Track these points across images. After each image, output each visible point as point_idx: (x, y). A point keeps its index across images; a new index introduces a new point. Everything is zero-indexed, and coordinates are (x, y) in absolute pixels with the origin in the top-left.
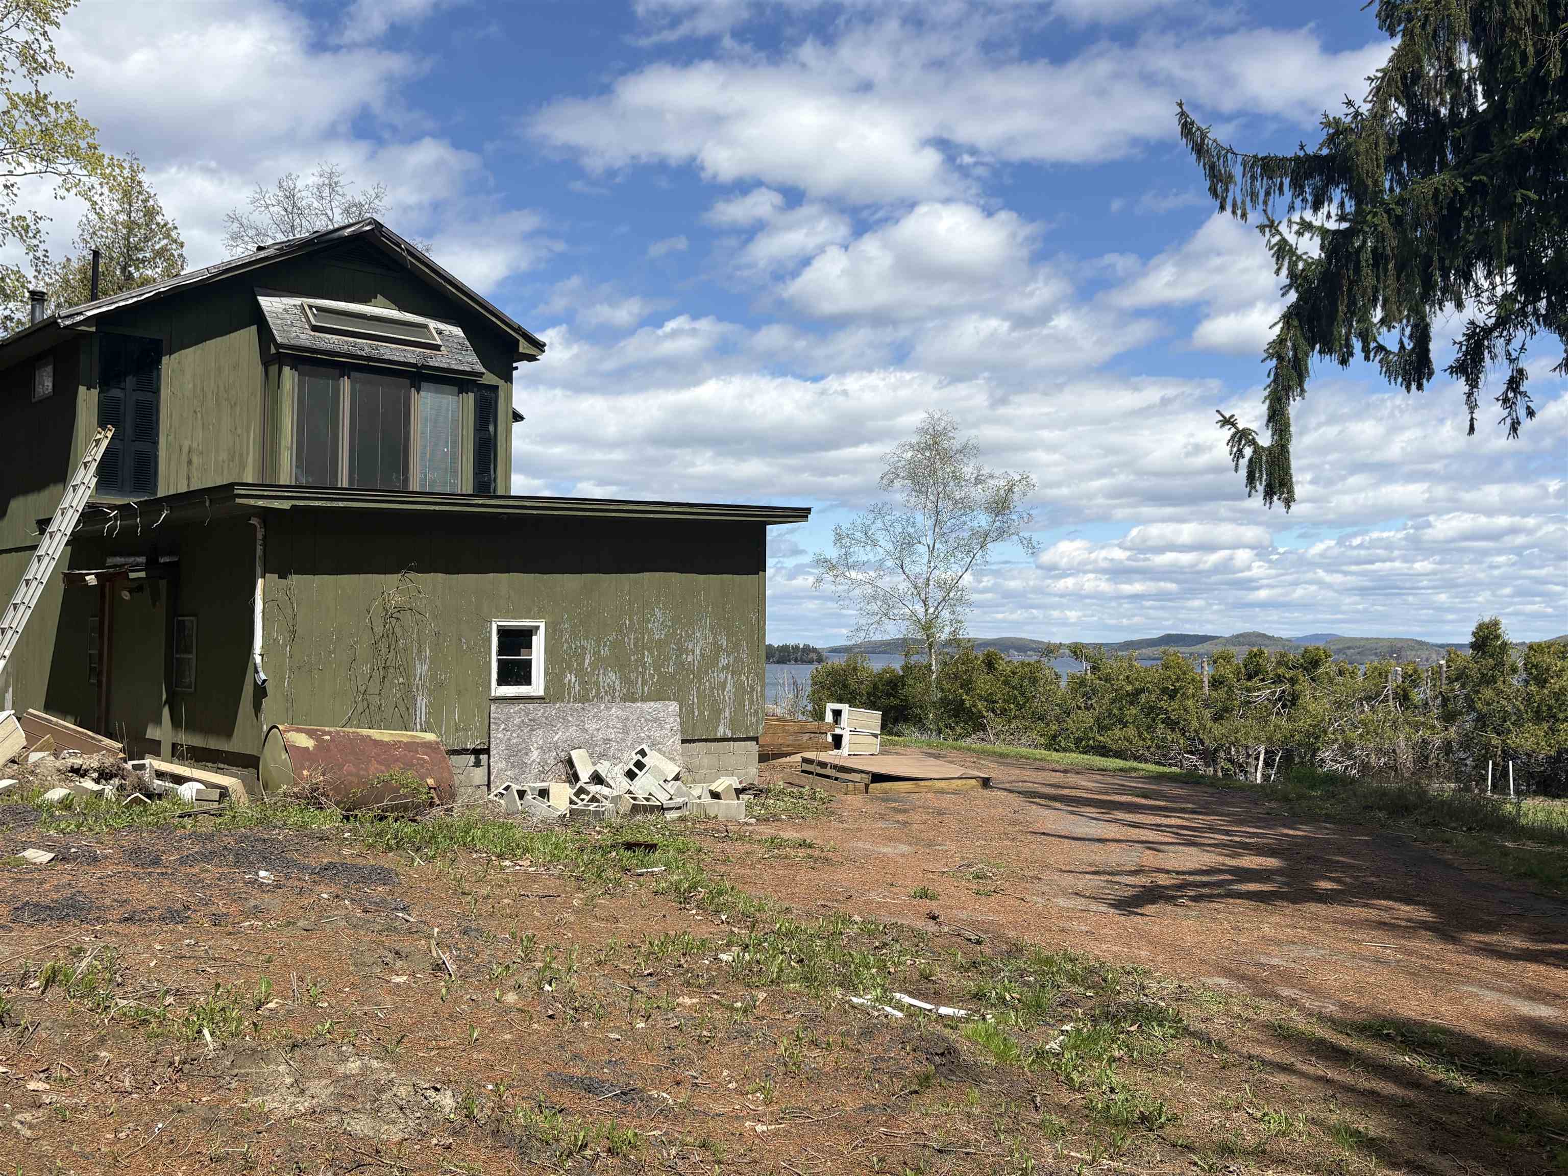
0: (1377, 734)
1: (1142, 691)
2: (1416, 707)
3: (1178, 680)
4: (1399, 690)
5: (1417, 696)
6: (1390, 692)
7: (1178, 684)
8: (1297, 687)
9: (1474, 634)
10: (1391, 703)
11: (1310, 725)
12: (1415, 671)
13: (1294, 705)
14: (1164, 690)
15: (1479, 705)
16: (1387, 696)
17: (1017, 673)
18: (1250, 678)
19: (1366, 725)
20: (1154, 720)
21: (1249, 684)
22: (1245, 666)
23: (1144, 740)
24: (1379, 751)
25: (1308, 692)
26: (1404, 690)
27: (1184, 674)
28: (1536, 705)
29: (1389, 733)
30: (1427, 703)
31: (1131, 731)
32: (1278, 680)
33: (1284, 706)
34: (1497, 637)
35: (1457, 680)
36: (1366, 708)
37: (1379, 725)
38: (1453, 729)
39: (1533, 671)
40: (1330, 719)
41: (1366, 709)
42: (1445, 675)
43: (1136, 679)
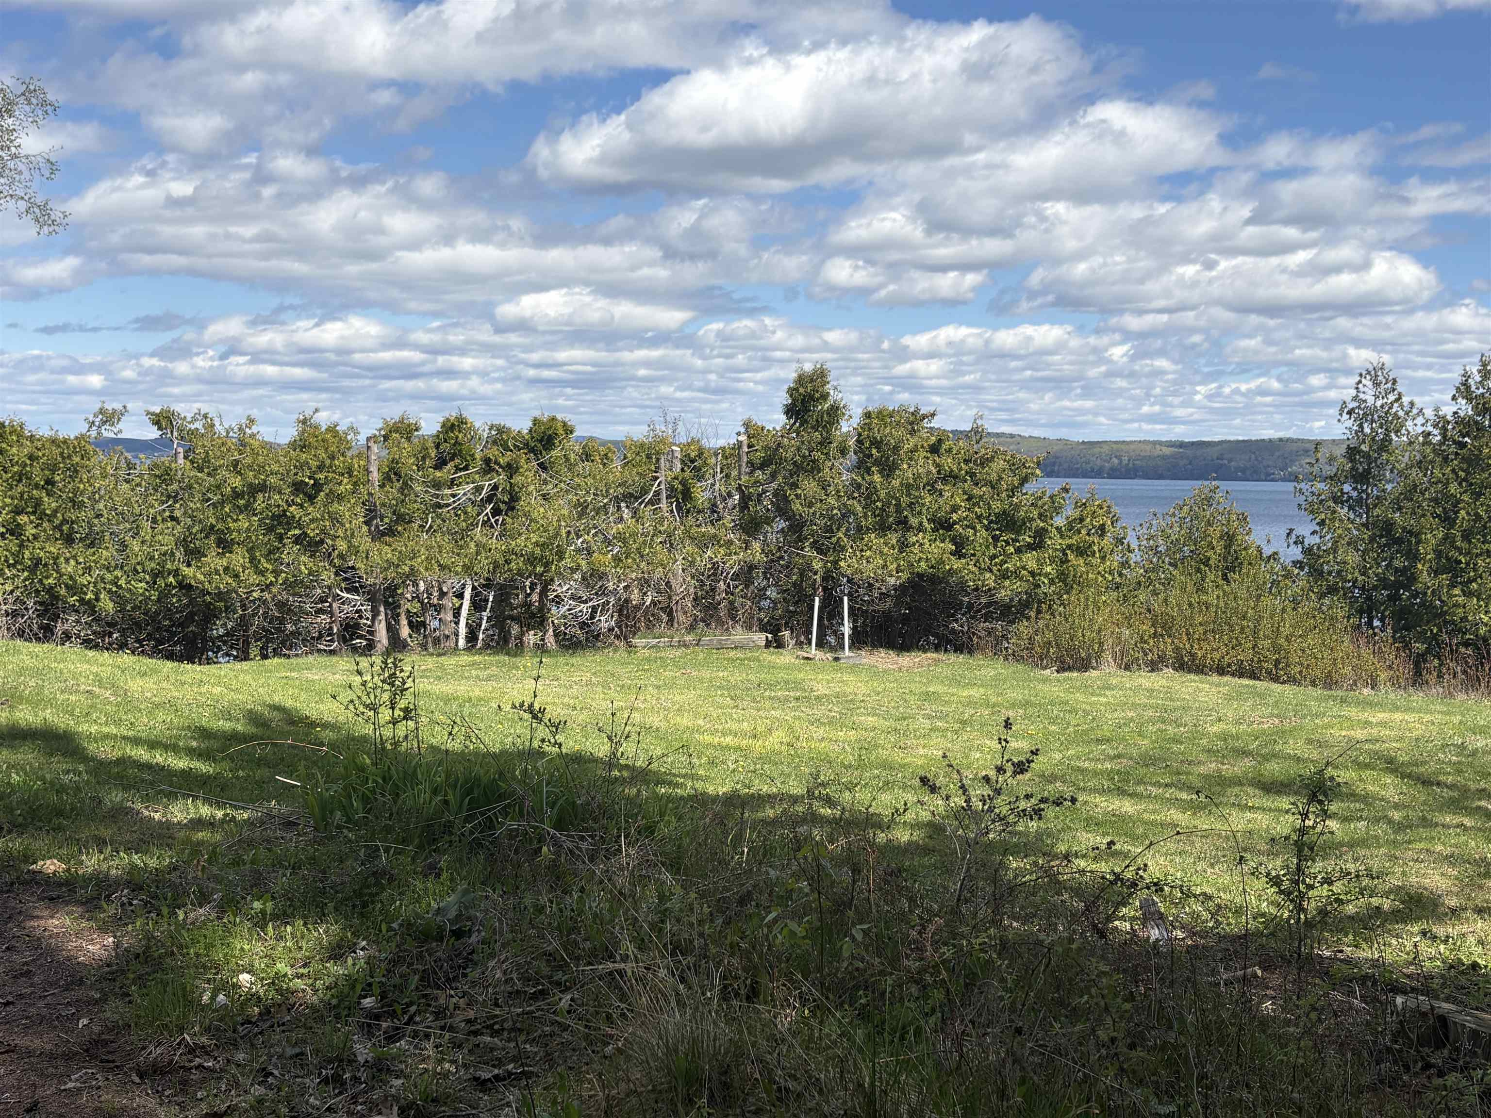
0: (642, 556)
1: (263, 488)
2: (699, 512)
3: (321, 468)
4: (676, 483)
5: (701, 495)
6: (663, 487)
7: (321, 476)
8: (517, 479)
9: (791, 391)
10: (664, 505)
11: (536, 544)
12: (700, 454)
13: (513, 509)
14: (298, 487)
15: (797, 506)
16: (657, 493)
17: (37, 458)
18: (440, 464)
19: (624, 541)
20: (280, 538)
21: (438, 474)
22: (437, 446)
23: (261, 573)
24: (644, 583)
25: (532, 488)
26: (684, 483)
27: (332, 458)
28: (879, 504)
29: (662, 554)
30: (715, 505)
31: (238, 558)
32: (488, 467)
33: (496, 512)
34: (825, 397)
35: (762, 466)
36: (626, 514)
37: (645, 543)
38: (756, 546)
39: (874, 451)
40: (569, 533)
41: (625, 516)
42: (745, 460)
43: (250, 467)
